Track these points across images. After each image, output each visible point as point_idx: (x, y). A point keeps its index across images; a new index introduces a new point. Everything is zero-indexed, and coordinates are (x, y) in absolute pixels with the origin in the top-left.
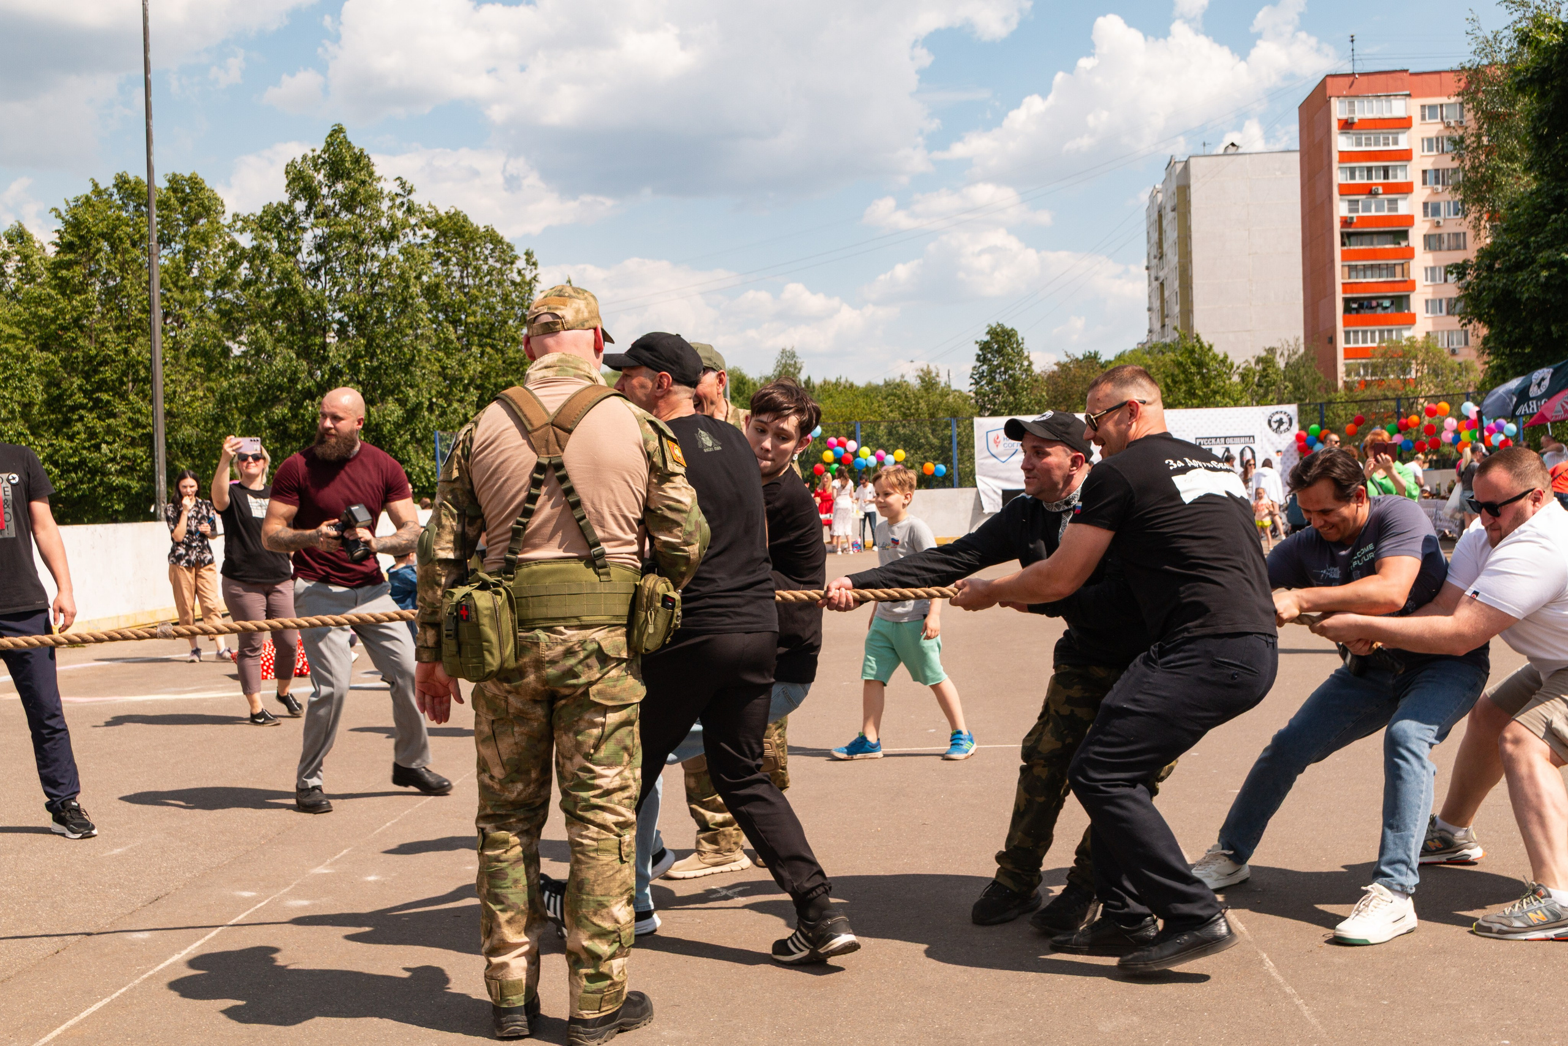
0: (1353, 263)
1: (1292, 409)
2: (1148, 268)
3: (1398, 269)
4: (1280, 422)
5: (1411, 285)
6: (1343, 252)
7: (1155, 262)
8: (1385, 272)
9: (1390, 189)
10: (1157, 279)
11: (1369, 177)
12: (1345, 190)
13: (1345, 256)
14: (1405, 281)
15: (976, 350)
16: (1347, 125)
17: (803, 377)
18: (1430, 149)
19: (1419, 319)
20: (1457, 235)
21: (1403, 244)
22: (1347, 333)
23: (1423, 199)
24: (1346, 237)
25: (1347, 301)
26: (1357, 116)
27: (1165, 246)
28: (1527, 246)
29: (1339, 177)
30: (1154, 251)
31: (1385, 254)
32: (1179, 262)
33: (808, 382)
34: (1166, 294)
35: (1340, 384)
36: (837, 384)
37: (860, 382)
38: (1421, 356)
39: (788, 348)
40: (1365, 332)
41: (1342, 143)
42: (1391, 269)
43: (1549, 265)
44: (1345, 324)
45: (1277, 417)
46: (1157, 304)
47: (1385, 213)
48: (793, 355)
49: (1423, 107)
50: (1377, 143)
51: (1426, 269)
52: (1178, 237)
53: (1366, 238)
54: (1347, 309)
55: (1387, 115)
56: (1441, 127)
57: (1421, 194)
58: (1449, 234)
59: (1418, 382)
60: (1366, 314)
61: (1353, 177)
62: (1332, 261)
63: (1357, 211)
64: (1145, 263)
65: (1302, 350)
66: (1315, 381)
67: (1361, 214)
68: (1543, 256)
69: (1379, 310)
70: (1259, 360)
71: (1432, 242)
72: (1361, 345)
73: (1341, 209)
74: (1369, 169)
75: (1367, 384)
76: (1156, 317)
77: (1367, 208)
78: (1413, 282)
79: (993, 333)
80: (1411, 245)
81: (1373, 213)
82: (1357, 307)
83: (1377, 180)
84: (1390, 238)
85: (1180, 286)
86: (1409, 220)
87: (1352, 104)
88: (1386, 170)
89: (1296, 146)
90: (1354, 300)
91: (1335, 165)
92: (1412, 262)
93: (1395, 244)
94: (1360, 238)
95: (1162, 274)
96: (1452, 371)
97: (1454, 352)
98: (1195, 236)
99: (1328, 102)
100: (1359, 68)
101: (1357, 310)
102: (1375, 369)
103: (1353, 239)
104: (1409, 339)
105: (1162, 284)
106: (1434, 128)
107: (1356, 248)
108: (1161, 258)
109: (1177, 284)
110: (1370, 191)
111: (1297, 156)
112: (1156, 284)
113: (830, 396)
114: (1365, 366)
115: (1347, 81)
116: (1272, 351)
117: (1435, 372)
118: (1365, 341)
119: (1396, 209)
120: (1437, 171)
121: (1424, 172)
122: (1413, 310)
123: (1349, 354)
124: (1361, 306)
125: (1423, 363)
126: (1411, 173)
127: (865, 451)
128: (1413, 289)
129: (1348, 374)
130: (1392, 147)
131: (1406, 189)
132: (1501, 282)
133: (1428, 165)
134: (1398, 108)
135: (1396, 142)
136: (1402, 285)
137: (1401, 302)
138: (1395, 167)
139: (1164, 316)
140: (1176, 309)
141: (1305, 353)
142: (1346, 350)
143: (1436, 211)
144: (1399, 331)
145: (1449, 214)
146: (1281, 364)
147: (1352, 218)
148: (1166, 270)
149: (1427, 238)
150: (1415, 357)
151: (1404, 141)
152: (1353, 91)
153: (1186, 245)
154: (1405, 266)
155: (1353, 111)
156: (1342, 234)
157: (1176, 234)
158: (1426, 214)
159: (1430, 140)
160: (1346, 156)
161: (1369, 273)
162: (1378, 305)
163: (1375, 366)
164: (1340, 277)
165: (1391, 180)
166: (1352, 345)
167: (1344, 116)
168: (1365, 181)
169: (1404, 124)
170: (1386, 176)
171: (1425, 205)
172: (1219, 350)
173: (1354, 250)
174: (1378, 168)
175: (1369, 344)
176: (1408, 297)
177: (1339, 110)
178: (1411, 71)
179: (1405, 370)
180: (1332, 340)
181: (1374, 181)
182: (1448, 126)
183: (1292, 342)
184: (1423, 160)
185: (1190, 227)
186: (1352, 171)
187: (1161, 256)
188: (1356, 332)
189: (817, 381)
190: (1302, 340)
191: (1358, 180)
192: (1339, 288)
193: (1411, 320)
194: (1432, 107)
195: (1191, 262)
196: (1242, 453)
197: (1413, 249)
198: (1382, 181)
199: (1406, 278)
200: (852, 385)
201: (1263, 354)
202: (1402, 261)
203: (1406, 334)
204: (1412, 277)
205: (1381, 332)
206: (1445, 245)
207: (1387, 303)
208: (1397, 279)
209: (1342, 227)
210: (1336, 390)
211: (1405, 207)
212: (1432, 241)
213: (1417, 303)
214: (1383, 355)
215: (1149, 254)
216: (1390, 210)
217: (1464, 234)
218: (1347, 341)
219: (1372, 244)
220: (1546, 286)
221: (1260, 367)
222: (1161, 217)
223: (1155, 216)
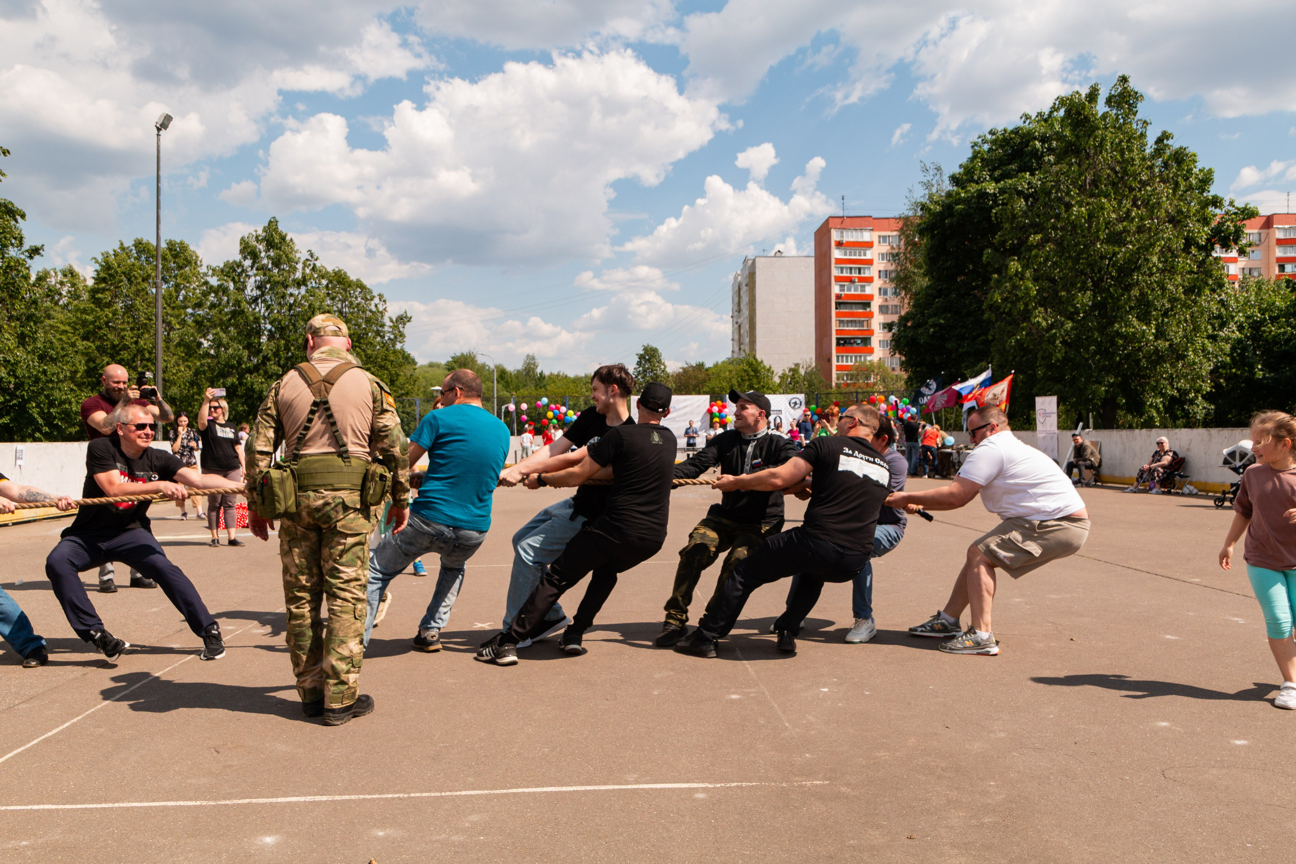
0: (842, 319)
1: (802, 397)
2: (732, 317)
3: (865, 323)
4: (796, 403)
5: (872, 332)
6: (837, 313)
7: (736, 314)
8: (858, 324)
9: (861, 280)
10: (737, 323)
11: (851, 273)
12: (838, 279)
13: (838, 315)
14: (869, 330)
15: (637, 359)
16: (839, 244)
17: (538, 371)
18: (883, 259)
19: (876, 350)
20: (894, 306)
21: (868, 310)
22: (838, 357)
23: (879, 286)
24: (838, 305)
25: (838, 340)
26: (845, 240)
27: (742, 305)
28: (923, 314)
29: (835, 272)
30: (736, 308)
31: (858, 315)
32: (749, 314)
33: (541, 374)
34: (742, 331)
35: (834, 384)
36: (558, 375)
37: (571, 375)
38: (876, 371)
39: (531, 354)
40: (847, 357)
41: (837, 254)
42: (861, 323)
43: (934, 326)
44: (837, 352)
45: (794, 401)
46: (737, 337)
47: (859, 292)
48: (533, 358)
49: (879, 237)
50: (855, 255)
51: (879, 324)
52: (749, 300)
53: (849, 306)
54: (838, 344)
55: (860, 240)
56: (889, 248)
57: (878, 283)
58: (891, 305)
59: (875, 384)
60: (848, 346)
61: (842, 272)
62: (831, 317)
63: (844, 291)
64: (731, 314)
65: (814, 365)
66: (820, 382)
67: (846, 292)
68: (931, 321)
69: (855, 345)
70: (791, 370)
71: (883, 309)
72: (845, 363)
73: (836, 289)
74: (851, 269)
75: (847, 385)
76: (736, 344)
77: (849, 290)
78: (874, 330)
79: (645, 349)
80: (872, 310)
81: (853, 292)
82: (844, 343)
83: (855, 275)
84: (861, 306)
85: (749, 328)
86: (871, 297)
87: (842, 233)
88: (860, 269)
89: (813, 254)
90: (842, 339)
91: (833, 265)
92: (872, 320)
93: (864, 309)
94: (845, 305)
95: (740, 321)
96: (892, 379)
97: (893, 369)
98: (758, 300)
99: (829, 232)
100: (847, 214)
101: (843, 345)
102: (852, 377)
103: (841, 306)
104: (870, 361)
105: (740, 326)
106: (885, 248)
107: (843, 311)
108: (739, 311)
109: (747, 326)
110: (851, 280)
111: (813, 260)
112: (736, 326)
113: (554, 382)
114: (847, 375)
115: (840, 220)
116: (797, 365)
117: (883, 380)
118: (847, 361)
119: (865, 291)
120: (886, 271)
121: (880, 271)
122: (873, 345)
123: (839, 368)
124: (845, 342)
125: (877, 374)
126: (872, 272)
127: (571, 412)
128: (874, 334)
129: (838, 379)
130: (863, 257)
131: (870, 280)
132: (910, 334)
133: (882, 267)
134: (866, 236)
135: (865, 255)
136: (867, 332)
137: (866, 341)
138: (864, 268)
139: (740, 344)
140: (747, 340)
141: (816, 367)
142: (837, 366)
143: (885, 293)
144: (865, 357)
145: (891, 295)
146: (802, 372)
147: (841, 295)
148: (742, 318)
149: (881, 307)
150: (873, 371)
151: (869, 255)
152: (843, 226)
153: (753, 305)
154: (869, 322)
155: (842, 237)
156: (836, 303)
157: (747, 299)
158: (880, 294)
159: (883, 254)
160: (839, 261)
161: (849, 325)
162: (855, 342)
163: (852, 375)
164: (834, 326)
165: (862, 275)
166: (840, 363)
167: (838, 239)
168: (848, 275)
169: (869, 245)
170: (860, 273)
171: (880, 289)
172: (767, 364)
174: (855, 268)
175: (849, 363)
176: (870, 338)
177: (835, 236)
178: (874, 216)
179: (868, 378)
180: (829, 360)
181: (853, 275)
182: (892, 248)
183: (808, 361)
184: (880, 265)
185: (755, 295)
186: (842, 269)
188: (842, 357)
189: (547, 373)
190: (814, 360)
191: (845, 274)
192: (834, 332)
193: (871, 351)
194: (884, 237)
195: (755, 314)
196: (775, 420)
197: (873, 313)
198: (857, 275)
199: (869, 328)
200: (566, 376)
201: (793, 367)
202: (867, 319)
203: (869, 358)
204: (872, 328)
205: (856, 357)
206: (890, 311)
207: (859, 341)
208: (864, 329)
209: (836, 299)
210: (831, 387)
211: (869, 290)
213: (875, 342)
214: (856, 369)
215: (733, 310)
216: (861, 291)
217: (898, 305)
218: (838, 361)
219: (851, 309)
220: (933, 336)
221: (790, 374)
222: (739, 289)
223: (737, 288)
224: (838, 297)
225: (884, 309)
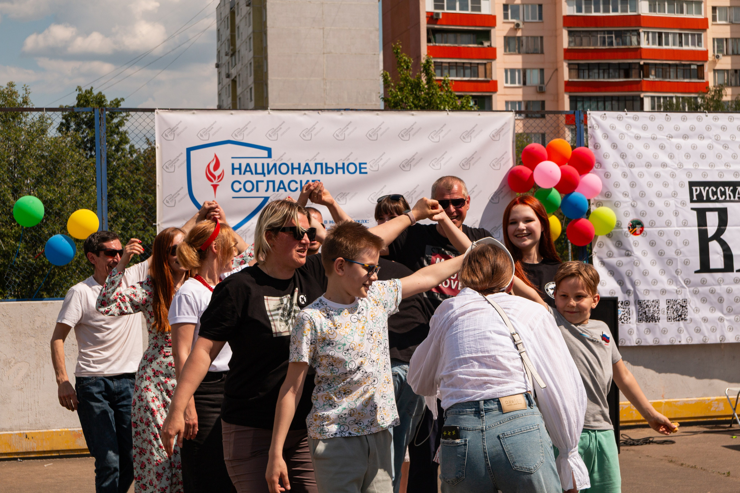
0: (439, 60)
2: (218, 66)
3: (481, 69)
5: (493, 86)
6: (429, 48)
7: (225, 59)
8: (468, 72)
10: (228, 76)
13: (431, 52)
14: (488, 82)
20: (534, 38)
21: (486, 44)
23: (504, 1)
24: (432, 33)
27: (238, 43)
30: (225, 48)
31: (468, 53)
32: (254, 57)
34: (239, 90)
42: (474, 69)
51: (506, 71)
52: (254, 32)
53: (451, 36)
58: (527, 37)
63: (442, 8)
67: (446, 11)
73: (427, 4)
77: (451, 6)
78: (495, 82)
80: (493, 45)
81: (458, 11)
84: (472, 37)
85: (255, 82)
86: (491, 20)
92: (494, 63)
93: (478, 44)
94: (445, 35)
95: (234, 72)
98: (271, 32)
103: (438, 36)
105: (234, 81)
107: (442, 45)
108: (233, 54)
109: (251, 80)
112: (227, 81)
119: (479, 9)
128: (495, 90)
136: (484, 84)
137: (482, 103)
143: (515, 13)
145: (528, 18)
147: (438, 14)
148: (239, 66)
149: (508, 40)
153: (262, 41)
154: (488, 67)
156: (428, 30)
157: (251, 29)
158: (506, 16)
161: (453, 72)
171: (506, 7)
173: (440, 47)
176: (490, 97)
185: (265, 22)
187: (233, 53)
195: (266, 58)
197: (494, 50)
199: (489, 79)
202: (484, 62)
204: (494, 78)
206: (524, 48)
208: (480, 79)
209: (428, 23)
211: (486, 7)
212: (512, 44)
213: (498, 102)
215: (219, 52)
216: (473, 9)
217: (542, 38)
219: (456, 42)
222: (233, 13)
223: (227, 11)
224: (432, 18)
225: (514, 44)
